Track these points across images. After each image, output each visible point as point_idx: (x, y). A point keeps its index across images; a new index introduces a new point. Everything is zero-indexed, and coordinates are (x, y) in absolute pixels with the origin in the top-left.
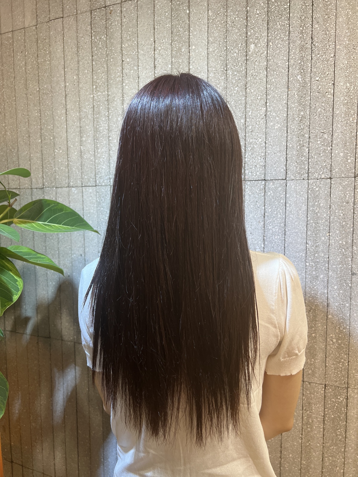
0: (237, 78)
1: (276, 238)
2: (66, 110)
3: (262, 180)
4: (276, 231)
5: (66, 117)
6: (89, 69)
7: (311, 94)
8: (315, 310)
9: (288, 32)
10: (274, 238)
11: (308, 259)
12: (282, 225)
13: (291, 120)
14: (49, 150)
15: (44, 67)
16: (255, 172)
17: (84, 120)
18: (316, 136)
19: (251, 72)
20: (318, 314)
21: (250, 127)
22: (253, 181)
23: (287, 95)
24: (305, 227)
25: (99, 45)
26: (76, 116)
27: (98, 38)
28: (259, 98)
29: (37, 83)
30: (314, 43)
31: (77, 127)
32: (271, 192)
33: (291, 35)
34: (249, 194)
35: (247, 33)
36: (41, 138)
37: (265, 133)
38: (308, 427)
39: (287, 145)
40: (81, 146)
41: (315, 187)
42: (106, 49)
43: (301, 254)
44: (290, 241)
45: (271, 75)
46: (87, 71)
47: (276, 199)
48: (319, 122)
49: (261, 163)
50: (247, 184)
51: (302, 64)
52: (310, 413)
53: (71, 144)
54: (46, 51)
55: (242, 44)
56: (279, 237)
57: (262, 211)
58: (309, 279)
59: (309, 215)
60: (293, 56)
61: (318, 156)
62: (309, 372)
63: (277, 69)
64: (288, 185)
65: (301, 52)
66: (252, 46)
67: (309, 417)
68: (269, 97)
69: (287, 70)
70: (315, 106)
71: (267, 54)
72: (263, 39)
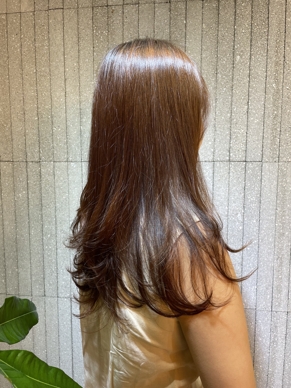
0: (225, 81)
1: (253, 205)
2: (66, 93)
3: (243, 161)
4: (253, 200)
5: (66, 99)
6: (90, 59)
7: (283, 98)
8: (282, 258)
9: (266, 50)
10: (252, 206)
11: (277, 221)
12: (258, 195)
13: (267, 117)
14: (47, 127)
15: (42, 51)
16: (238, 155)
17: (84, 103)
18: (286, 130)
19: (237, 77)
20: (283, 261)
21: (235, 120)
22: (236, 161)
23: (264, 98)
24: (275, 198)
25: (101, 39)
26: (75, 99)
27: (99, 32)
28: (242, 98)
29: (34, 65)
30: (286, 61)
31: (77, 109)
32: (250, 171)
33: (269, 52)
34: (233, 171)
35: (234, 47)
36: (38, 116)
37: (246, 126)
38: (274, 344)
39: (263, 135)
40: (81, 126)
41: (283, 168)
42: (107, 43)
43: (272, 217)
44: (264, 207)
45: (253, 81)
46: (88, 60)
47: (254, 176)
48: (288, 120)
49: (243, 148)
50: (231, 164)
51: (277, 75)
52: (276, 334)
53: (70, 124)
54: (44, 37)
55: (230, 55)
56: (255, 205)
57: (243, 185)
58: (278, 236)
59: (278, 188)
60: (270, 68)
61: (286, 145)
62: (277, 304)
63: (257, 77)
64: (264, 165)
65: (276, 66)
66: (238, 57)
67: (275, 336)
68: (250, 98)
69: (265, 78)
70: (285, 108)
71: (250, 64)
72: (247, 53)
